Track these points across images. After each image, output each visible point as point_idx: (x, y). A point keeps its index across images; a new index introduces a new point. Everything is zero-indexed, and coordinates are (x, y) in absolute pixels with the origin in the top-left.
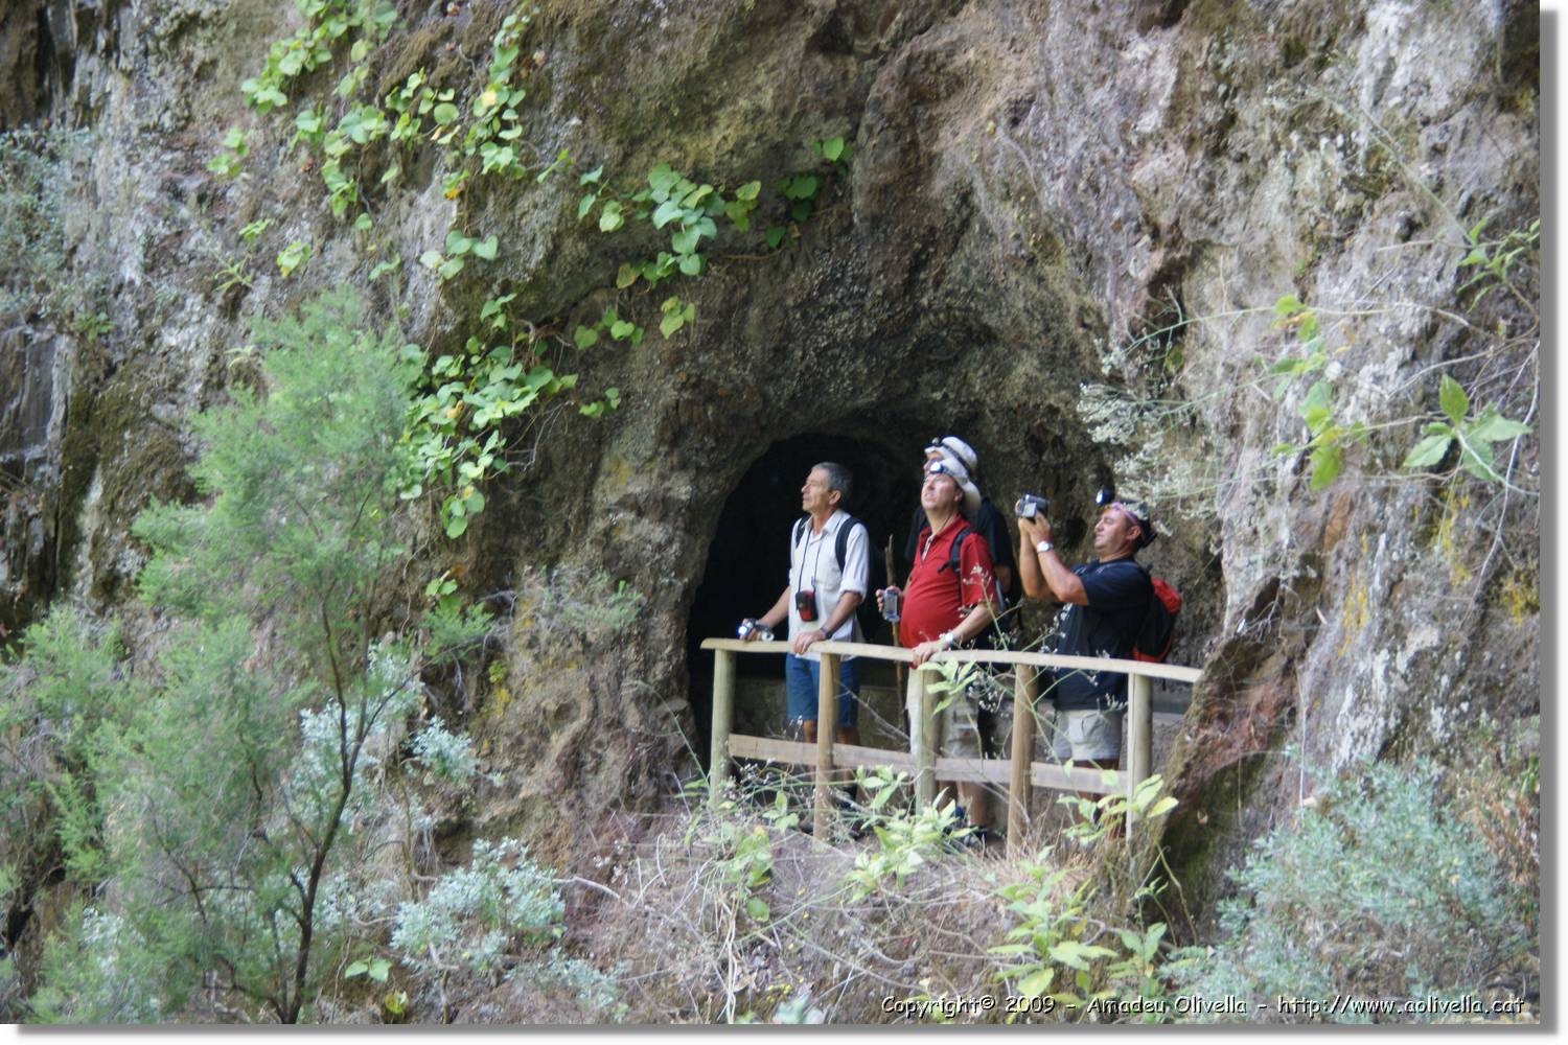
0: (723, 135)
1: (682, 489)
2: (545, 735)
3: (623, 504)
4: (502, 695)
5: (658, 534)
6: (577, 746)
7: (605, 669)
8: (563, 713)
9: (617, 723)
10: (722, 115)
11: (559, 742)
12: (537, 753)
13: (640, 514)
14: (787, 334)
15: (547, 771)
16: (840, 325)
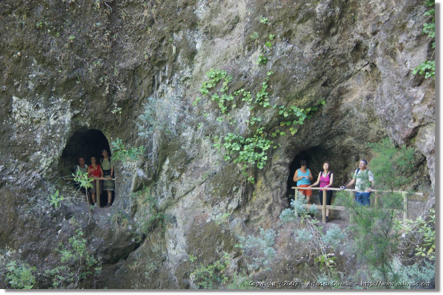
0: (304, 100)
1: (288, 161)
2: (264, 204)
3: (278, 163)
4: (255, 197)
5: (284, 169)
6: (271, 206)
7: (275, 192)
8: (267, 200)
9: (277, 202)
10: (305, 97)
11: (267, 205)
12: (263, 207)
13: (281, 165)
14: (309, 134)
15: (265, 210)
16: (318, 132)
